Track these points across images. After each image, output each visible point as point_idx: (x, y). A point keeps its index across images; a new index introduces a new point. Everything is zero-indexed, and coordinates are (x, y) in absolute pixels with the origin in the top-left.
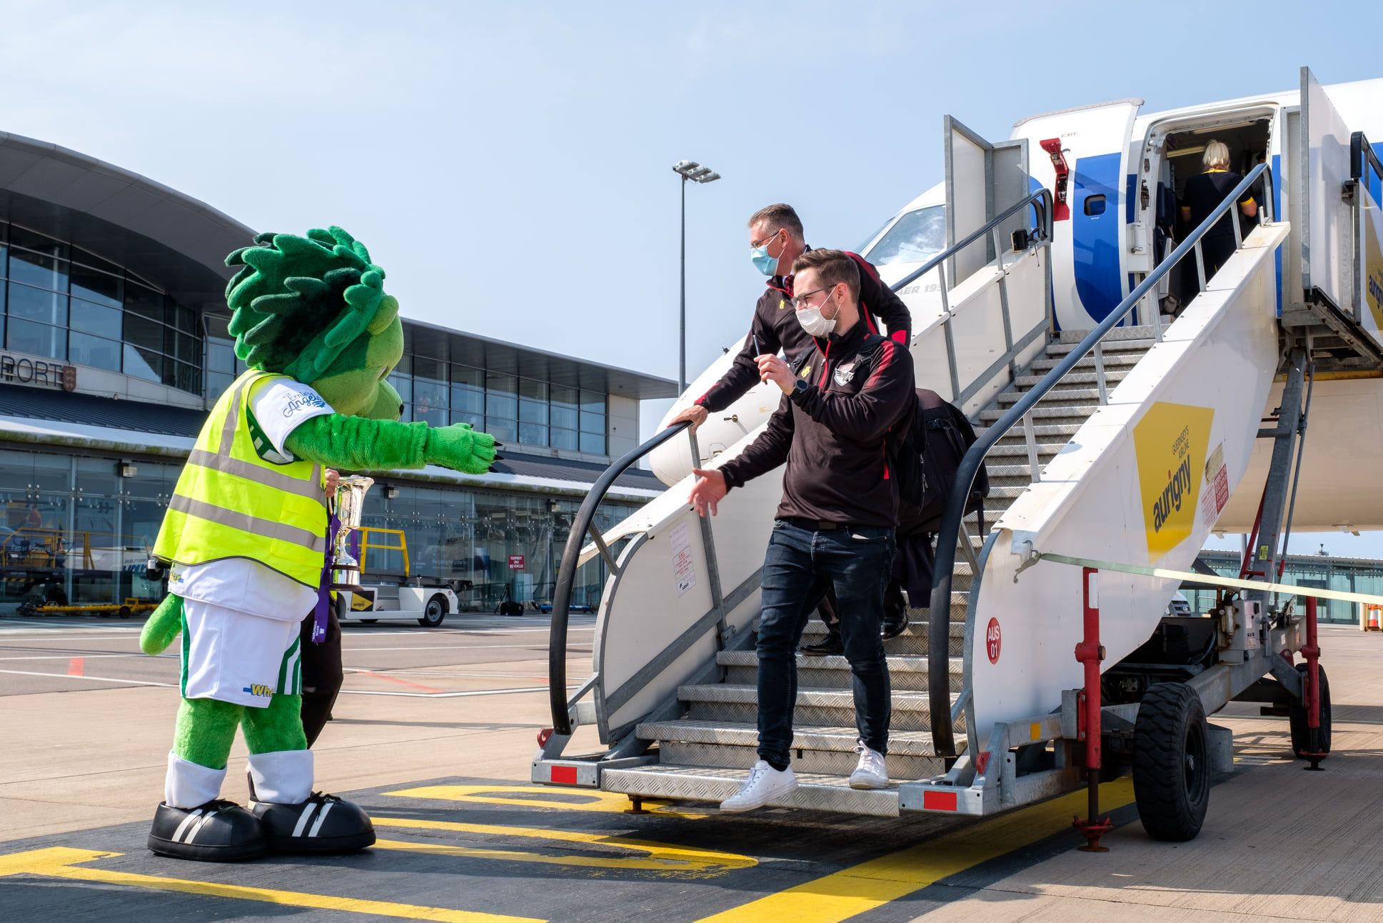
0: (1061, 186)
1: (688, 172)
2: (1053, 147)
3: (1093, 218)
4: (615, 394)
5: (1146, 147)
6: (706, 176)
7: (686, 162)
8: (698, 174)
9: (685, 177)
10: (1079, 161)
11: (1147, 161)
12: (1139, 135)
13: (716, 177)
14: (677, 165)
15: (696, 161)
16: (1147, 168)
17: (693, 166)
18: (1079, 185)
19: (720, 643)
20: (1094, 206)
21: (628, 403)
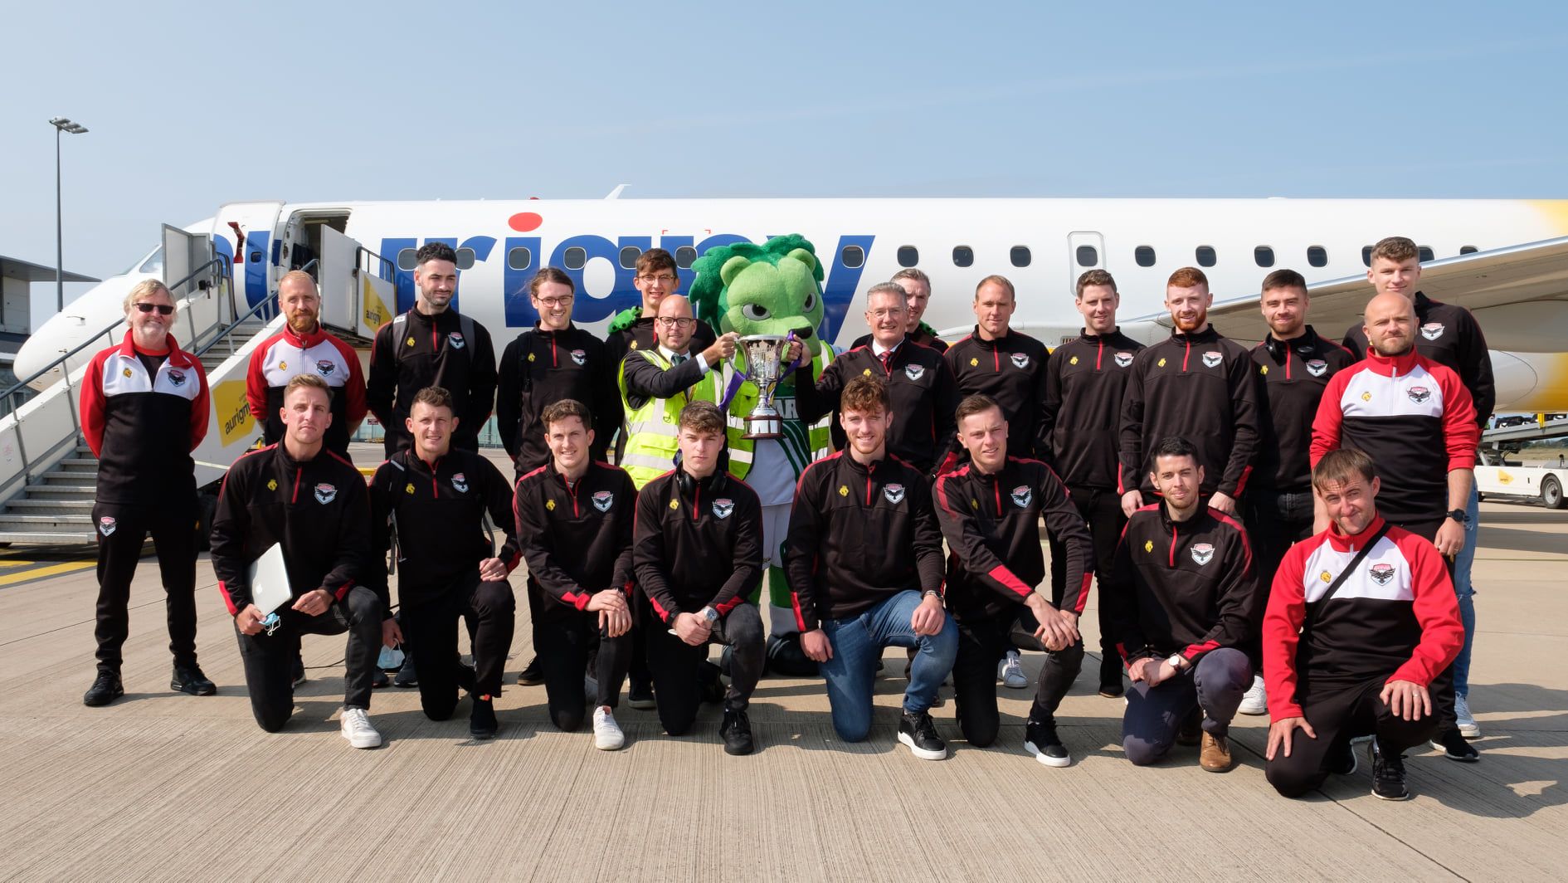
0: (240, 245)
1: (61, 125)
2: (234, 226)
3: (255, 264)
4: (7, 276)
5: (288, 225)
6: (77, 129)
7: (60, 118)
8: (71, 127)
9: (60, 128)
10: (250, 233)
11: (288, 233)
12: (284, 218)
13: (85, 131)
14: (53, 119)
15: (68, 118)
16: (288, 236)
17: (66, 121)
18: (249, 244)
19: (28, 482)
20: (256, 257)
21: (20, 284)
